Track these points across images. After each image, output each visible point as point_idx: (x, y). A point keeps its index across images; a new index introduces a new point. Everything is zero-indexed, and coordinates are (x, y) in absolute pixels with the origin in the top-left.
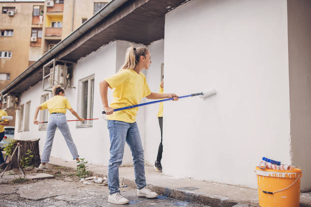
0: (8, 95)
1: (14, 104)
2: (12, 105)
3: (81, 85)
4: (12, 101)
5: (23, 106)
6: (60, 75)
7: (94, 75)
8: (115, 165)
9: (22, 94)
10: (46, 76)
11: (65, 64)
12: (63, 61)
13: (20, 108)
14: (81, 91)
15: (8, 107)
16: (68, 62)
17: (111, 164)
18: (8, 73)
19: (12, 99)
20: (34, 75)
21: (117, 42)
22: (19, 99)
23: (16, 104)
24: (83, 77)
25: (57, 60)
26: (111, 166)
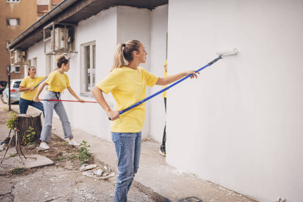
0: (15, 50)
1: (22, 59)
2: (19, 60)
3: (83, 49)
4: (19, 57)
5: (30, 61)
6: (61, 39)
7: (95, 41)
8: (124, 183)
9: (29, 49)
10: (47, 39)
11: (65, 27)
12: (63, 24)
13: (28, 63)
14: (83, 56)
15: (16, 62)
16: (68, 24)
17: (121, 182)
18: (18, 18)
19: (19, 54)
20: (36, 35)
21: (117, 8)
22: (26, 54)
23: (24, 59)
24: (85, 42)
25: (56, 23)
26: (119, 184)
